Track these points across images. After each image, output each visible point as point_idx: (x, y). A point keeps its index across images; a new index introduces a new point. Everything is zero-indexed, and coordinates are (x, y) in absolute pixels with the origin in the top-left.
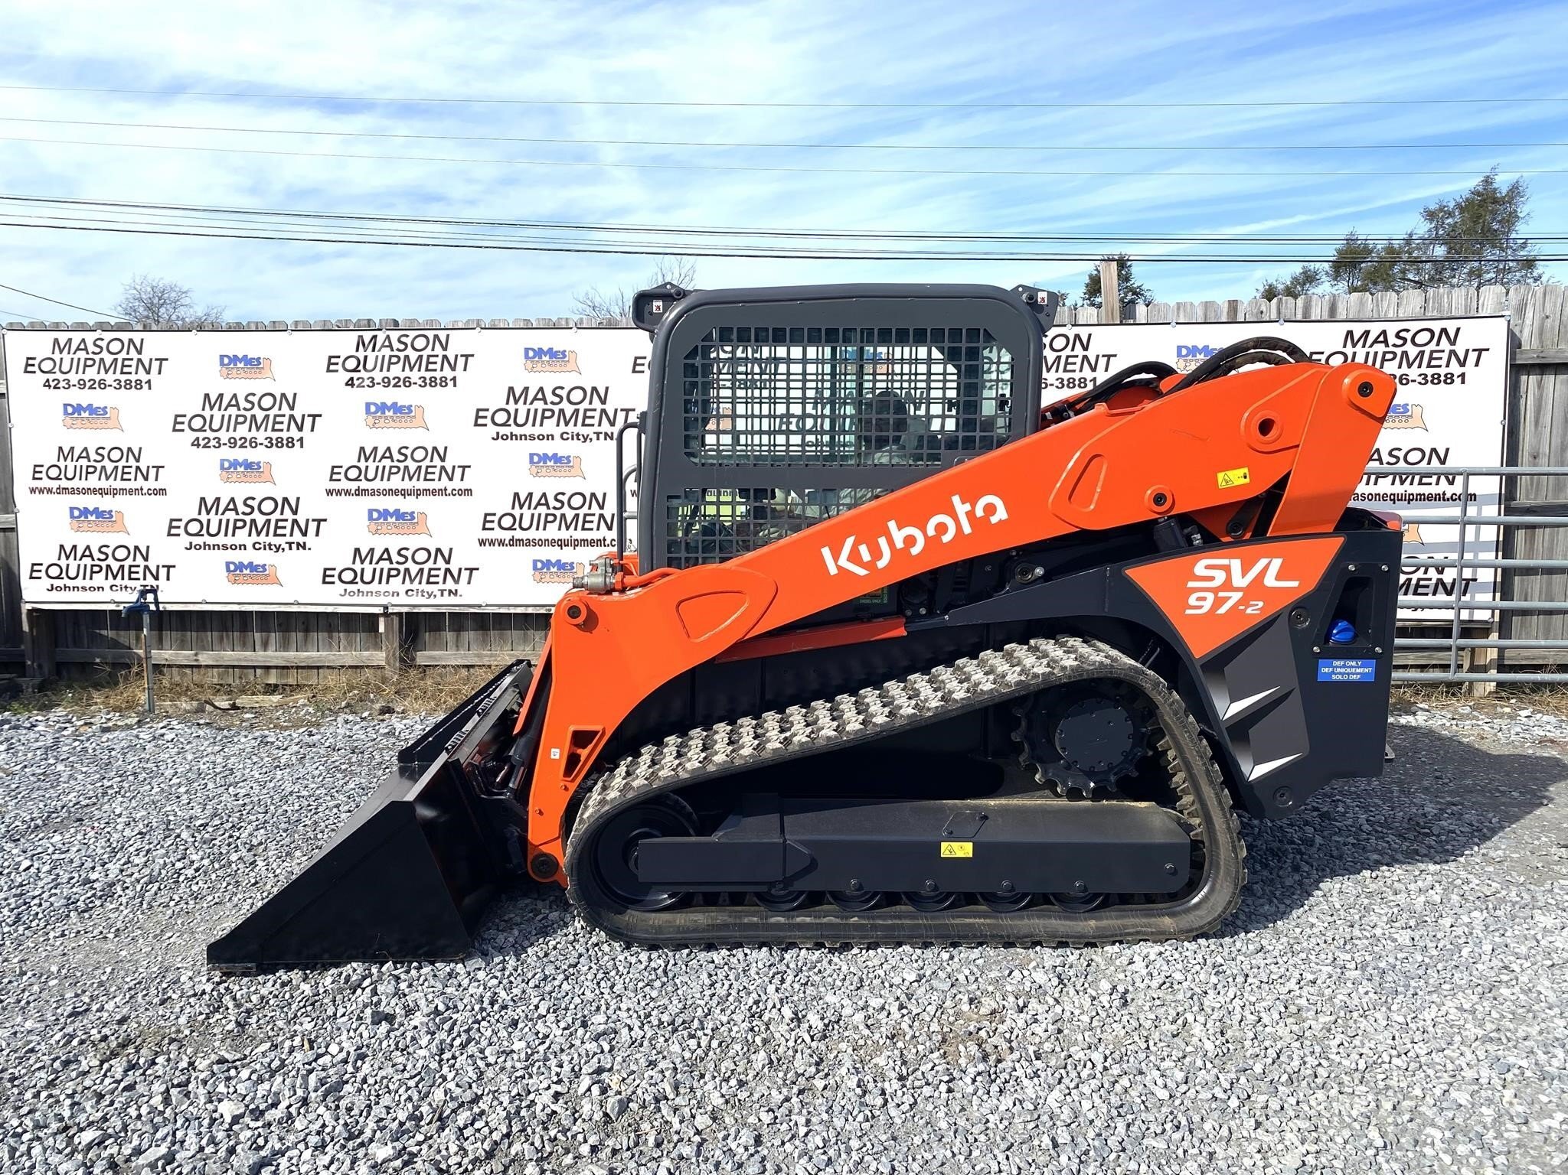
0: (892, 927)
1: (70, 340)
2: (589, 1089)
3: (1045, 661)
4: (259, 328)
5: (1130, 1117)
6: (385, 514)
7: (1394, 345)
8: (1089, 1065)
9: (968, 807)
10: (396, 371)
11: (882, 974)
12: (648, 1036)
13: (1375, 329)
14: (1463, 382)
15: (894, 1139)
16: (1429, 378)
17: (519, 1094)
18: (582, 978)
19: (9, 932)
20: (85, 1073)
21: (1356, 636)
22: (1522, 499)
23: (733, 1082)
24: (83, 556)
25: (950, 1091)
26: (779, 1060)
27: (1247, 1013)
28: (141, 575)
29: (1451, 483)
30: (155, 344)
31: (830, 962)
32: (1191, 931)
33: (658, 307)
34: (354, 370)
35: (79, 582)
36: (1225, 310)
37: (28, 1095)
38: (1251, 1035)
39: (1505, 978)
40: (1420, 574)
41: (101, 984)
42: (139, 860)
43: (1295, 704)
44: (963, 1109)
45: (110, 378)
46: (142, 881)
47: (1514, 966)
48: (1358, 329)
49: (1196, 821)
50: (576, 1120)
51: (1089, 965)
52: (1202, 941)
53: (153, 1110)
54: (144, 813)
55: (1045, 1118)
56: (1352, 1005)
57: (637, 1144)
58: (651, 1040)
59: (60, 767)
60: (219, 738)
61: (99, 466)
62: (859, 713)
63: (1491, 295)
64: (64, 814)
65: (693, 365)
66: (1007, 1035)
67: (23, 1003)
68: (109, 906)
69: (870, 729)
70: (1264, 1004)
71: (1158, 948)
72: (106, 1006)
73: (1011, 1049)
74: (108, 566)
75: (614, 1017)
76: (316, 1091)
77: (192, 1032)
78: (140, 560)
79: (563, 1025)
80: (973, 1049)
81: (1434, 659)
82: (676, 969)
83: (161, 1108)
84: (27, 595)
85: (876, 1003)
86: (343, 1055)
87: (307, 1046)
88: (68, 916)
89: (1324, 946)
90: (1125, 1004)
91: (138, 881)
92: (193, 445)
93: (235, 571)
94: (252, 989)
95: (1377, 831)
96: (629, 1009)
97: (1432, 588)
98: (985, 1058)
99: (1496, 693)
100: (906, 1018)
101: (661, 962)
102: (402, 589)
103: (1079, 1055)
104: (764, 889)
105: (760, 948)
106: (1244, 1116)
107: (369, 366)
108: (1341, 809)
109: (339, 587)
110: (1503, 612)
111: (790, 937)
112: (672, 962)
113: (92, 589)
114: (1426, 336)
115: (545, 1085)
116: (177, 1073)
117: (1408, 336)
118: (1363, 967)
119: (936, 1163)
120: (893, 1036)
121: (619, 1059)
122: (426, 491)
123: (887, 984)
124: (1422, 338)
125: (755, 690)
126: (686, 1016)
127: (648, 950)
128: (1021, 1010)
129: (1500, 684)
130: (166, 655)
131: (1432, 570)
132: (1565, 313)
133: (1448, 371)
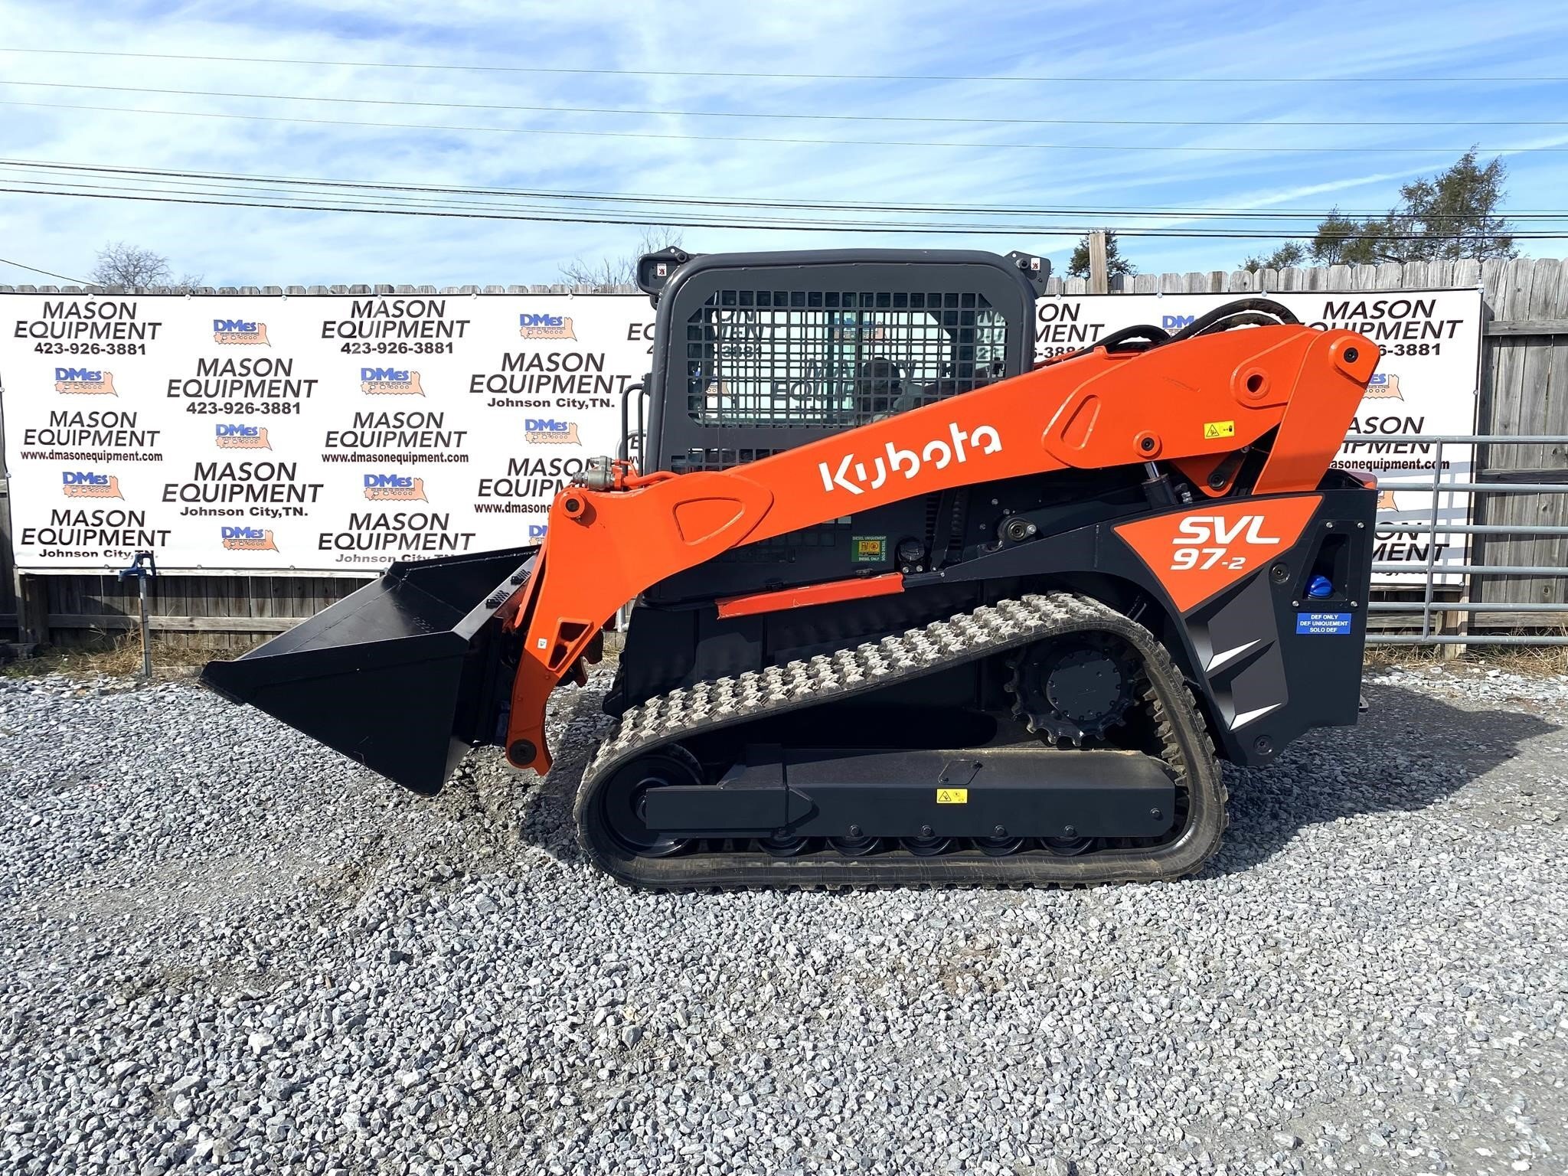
0: (890, 871)
1: (61, 304)
2: (604, 1020)
3: (1037, 615)
4: (253, 293)
5: (1118, 1039)
6: (381, 479)
7: (1372, 317)
8: (1080, 993)
9: (962, 756)
10: (392, 336)
11: (881, 913)
12: (659, 972)
13: (1354, 301)
14: (1438, 353)
15: (897, 1061)
16: (1405, 349)
17: (536, 1025)
18: (593, 920)
19: (25, 883)
20: (112, 1011)
21: (1333, 591)
22: (1493, 467)
23: (742, 1012)
24: (77, 521)
25: (948, 1018)
26: (785, 992)
27: (1228, 946)
28: (135, 541)
29: (1425, 451)
30: (148, 309)
31: (831, 903)
32: (1176, 872)
33: (662, 271)
34: (350, 336)
35: (72, 548)
36: (1210, 282)
37: (58, 1031)
38: (1231, 965)
39: (1469, 913)
40: (1394, 539)
41: (121, 930)
42: (151, 814)
43: (1275, 655)
44: (961, 1035)
45: (103, 343)
46: (153, 835)
47: (1478, 902)
48: (1338, 301)
49: (1180, 769)
50: (592, 1048)
51: (1078, 905)
52: (1186, 882)
53: (182, 1043)
54: (151, 771)
55: (1038, 1041)
56: (1326, 937)
57: (652, 1069)
58: (662, 975)
59: (62, 728)
61: (92, 431)
62: (858, 666)
63: (1465, 268)
64: (70, 772)
65: (697, 327)
66: (1002, 968)
67: (45, 948)
68: (121, 859)
69: (870, 680)
70: (1244, 938)
71: (1144, 889)
72: (128, 950)
73: (1006, 981)
74: (103, 532)
75: (625, 955)
76: (340, 1023)
77: (215, 972)
78: (135, 525)
79: (576, 962)
80: (970, 980)
81: (1407, 622)
82: (684, 912)
83: (190, 1041)
84: (19, 561)
85: (876, 940)
86: (365, 991)
87: (328, 984)
88: (82, 867)
89: (1300, 885)
90: (1113, 939)
91: (150, 834)
92: (188, 410)
93: (231, 536)
94: (271, 933)
95: (1351, 782)
96: (639, 948)
97: (1404, 555)
98: (981, 988)
99: (1466, 654)
100: (905, 953)
101: (668, 905)
102: (399, 555)
103: (1069, 984)
104: (767, 835)
105: (763, 891)
106: (1225, 1037)
107: (365, 332)
109: (336, 552)
110: (1474, 576)
111: (793, 880)
112: (679, 904)
113: (86, 554)
114: (1402, 308)
115: (562, 1016)
116: (203, 1010)
117: (1386, 308)
118: (1337, 903)
119: (937, 1082)
120: (894, 970)
121: (632, 993)
122: (423, 457)
123: (886, 923)
124: (1400, 310)
125: (759, 644)
126: (695, 954)
127: (656, 894)
128: (1014, 945)
129: (1470, 646)
130: (162, 620)
131: (1406, 536)
132: (1536, 287)
133: (1423, 342)
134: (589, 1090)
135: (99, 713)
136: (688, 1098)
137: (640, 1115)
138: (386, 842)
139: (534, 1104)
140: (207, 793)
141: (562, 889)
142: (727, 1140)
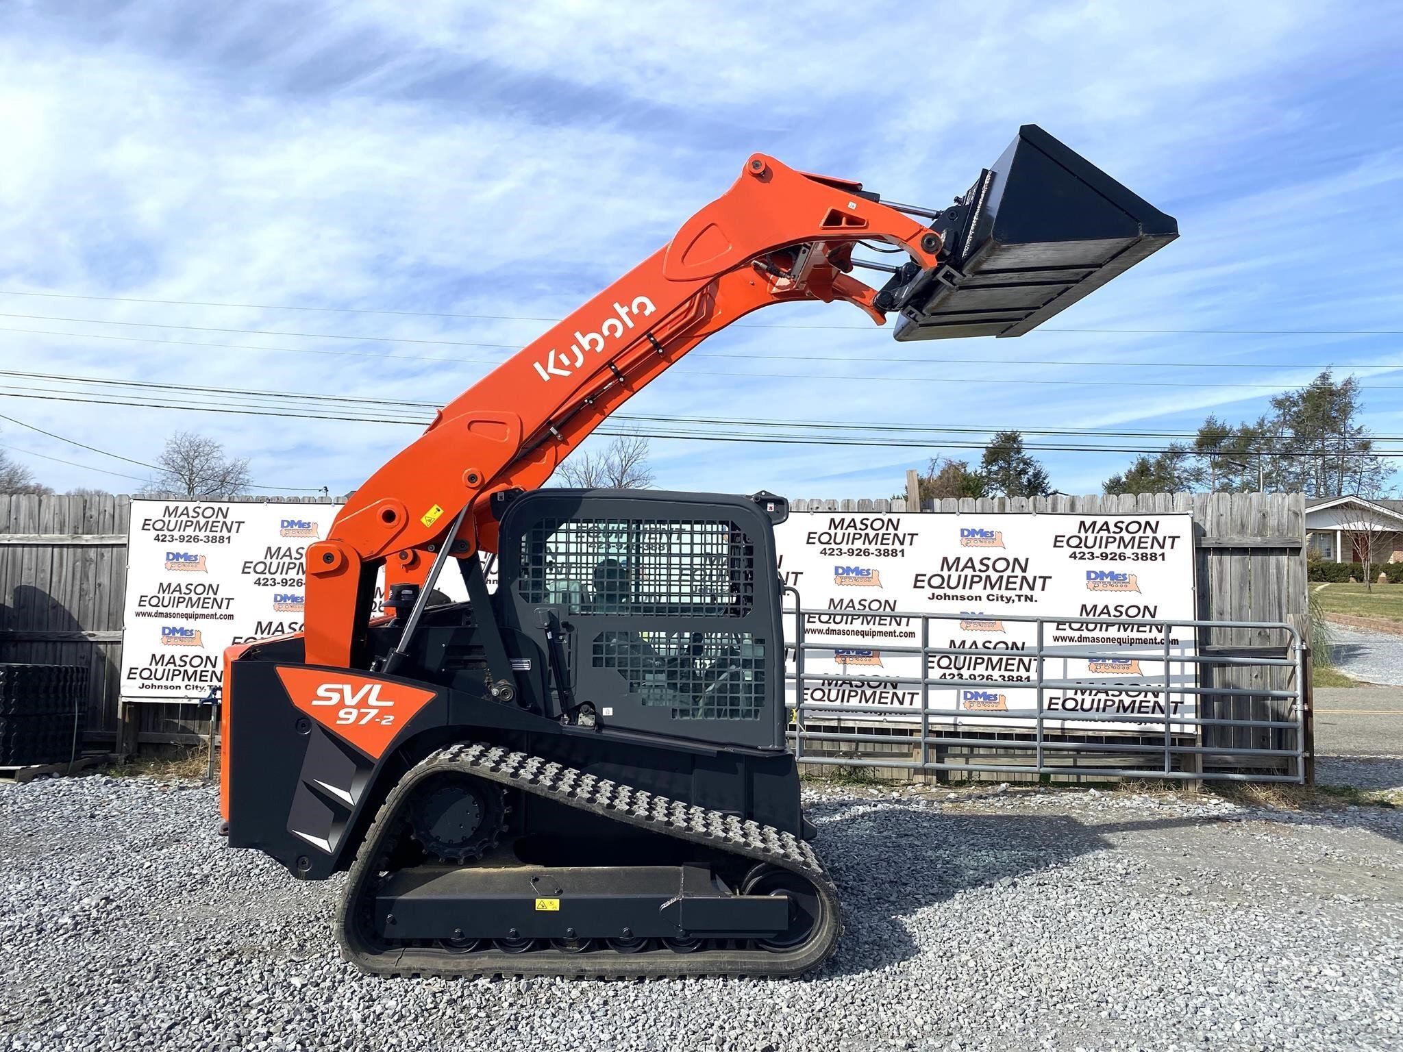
1: (177, 508)
4: (311, 502)
7: (1114, 532)
13: (1100, 521)
14: (1163, 559)
16: (1140, 556)
20: (211, 966)
22: (1215, 645)
24: (168, 663)
28: (208, 678)
29: (1159, 631)
30: (236, 511)
35: (163, 682)
36: (996, 504)
40: (1141, 697)
41: (211, 926)
45: (202, 535)
46: (226, 876)
48: (1088, 520)
53: (254, 981)
57: (535, 1003)
59: (157, 810)
61: (187, 597)
63: (1184, 498)
64: (166, 837)
67: (164, 934)
68: (206, 889)
72: (217, 936)
74: (186, 671)
77: (271, 949)
78: (210, 667)
84: (123, 691)
88: (181, 893)
91: (224, 875)
92: (256, 583)
94: (305, 930)
97: (1150, 710)
99: (1202, 788)
110: (1204, 727)
113: (172, 687)
114: (1136, 526)
117: (1124, 526)
124: (1134, 527)
129: (1206, 782)
131: (1150, 694)
132: (1234, 513)
133: (1152, 551)
134: (495, 1012)
135: (181, 801)
136: (554, 1016)
137: (524, 1022)
139: (462, 1016)
142: (572, 1035)
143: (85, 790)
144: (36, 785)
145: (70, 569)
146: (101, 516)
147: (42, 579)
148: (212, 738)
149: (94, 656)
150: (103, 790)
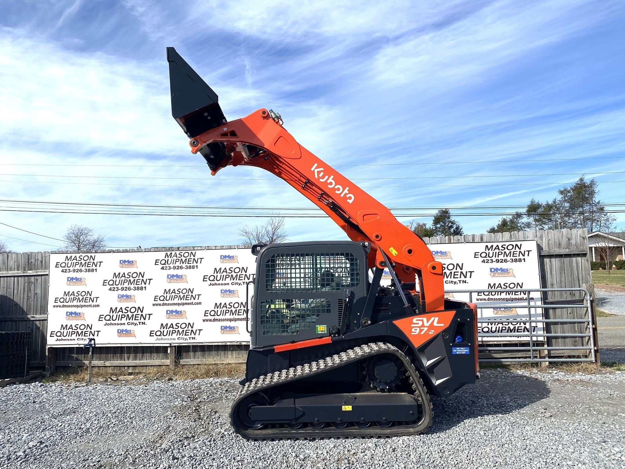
0: (328, 433)
1: (71, 256)
3: (370, 349)
4: (133, 251)
6: (172, 312)
7: (501, 250)
9: (351, 395)
10: (178, 264)
11: (324, 445)
13: (495, 245)
14: (525, 261)
16: (514, 260)
18: (234, 448)
19: (59, 442)
21: (463, 340)
22: (550, 299)
24: (69, 328)
26: (290, 466)
27: (428, 452)
28: (88, 335)
29: (525, 294)
30: (99, 257)
31: (309, 443)
32: (418, 432)
33: (259, 249)
34: (164, 264)
35: (67, 338)
36: (447, 239)
40: (518, 325)
41: (90, 453)
42: (96, 422)
43: (447, 361)
45: (83, 268)
46: (98, 428)
48: (489, 245)
51: (386, 442)
52: (421, 435)
54: (95, 410)
58: (253, 462)
59: (65, 398)
60: (116, 388)
61: (77, 297)
62: (317, 366)
63: (531, 233)
64: (69, 411)
65: (269, 264)
66: (357, 458)
67: (68, 458)
68: (88, 435)
69: (319, 370)
71: (408, 437)
72: (93, 458)
74: (77, 332)
75: (243, 457)
77: (120, 463)
78: (88, 329)
79: (228, 459)
80: (346, 461)
81: (526, 354)
82: (262, 446)
84: (48, 343)
85: (320, 452)
87: (154, 465)
88: (76, 437)
91: (96, 428)
92: (109, 290)
93: (120, 332)
94: (136, 453)
95: (488, 406)
96: (247, 456)
97: (522, 330)
99: (549, 366)
100: (328, 455)
101: (258, 444)
102: (176, 337)
103: (376, 462)
104: (289, 422)
105: (288, 440)
107: (169, 263)
108: (480, 400)
109: (155, 337)
110: (548, 337)
111: (297, 436)
113: (71, 340)
117: (506, 247)
118: (467, 440)
120: (324, 460)
121: (244, 466)
122: (186, 304)
123: (325, 448)
124: (510, 247)
125: (288, 361)
126: (264, 456)
127: (254, 441)
128: (362, 452)
129: (550, 363)
130: (95, 363)
131: (522, 324)
132: (555, 239)
133: (519, 258)
135: (76, 393)
138: (171, 428)
140: (114, 415)
141: (225, 440)
143: (31, 390)
144: (8, 389)
145: (22, 287)
146: (36, 262)
147: (9, 292)
148: (90, 363)
149: (34, 327)
150: (39, 389)
